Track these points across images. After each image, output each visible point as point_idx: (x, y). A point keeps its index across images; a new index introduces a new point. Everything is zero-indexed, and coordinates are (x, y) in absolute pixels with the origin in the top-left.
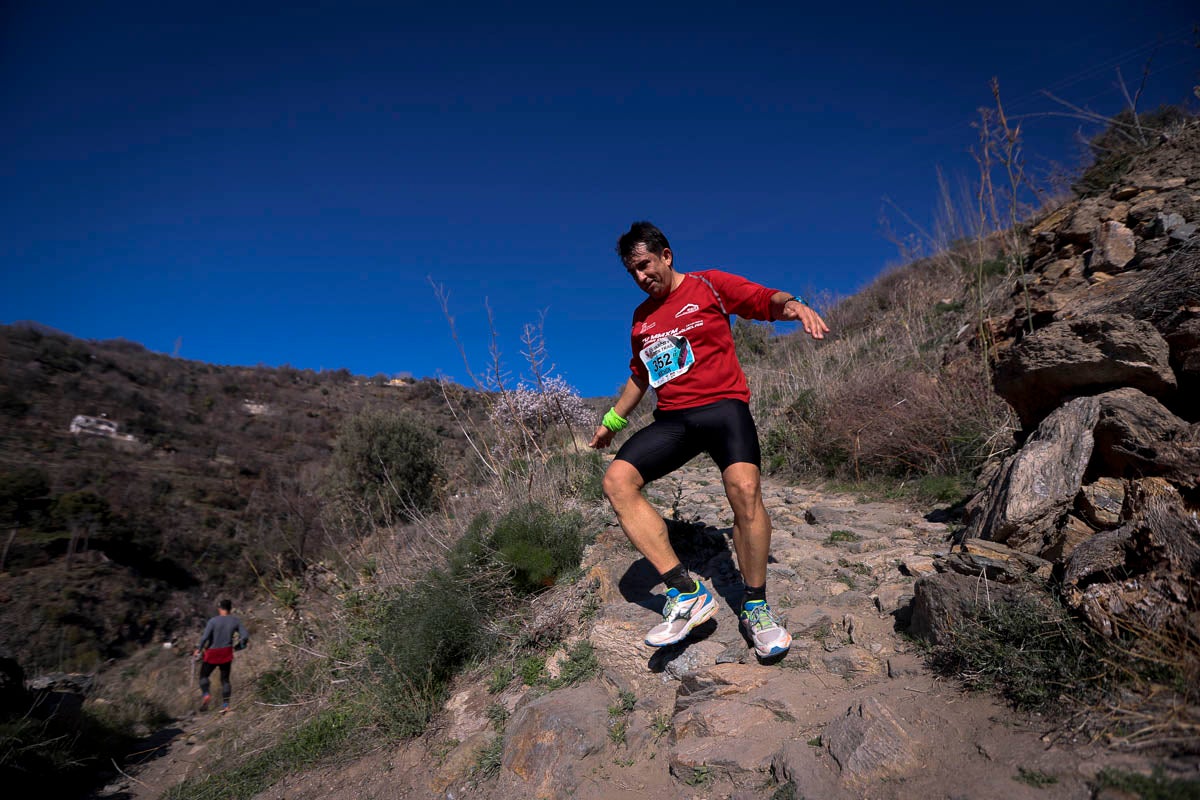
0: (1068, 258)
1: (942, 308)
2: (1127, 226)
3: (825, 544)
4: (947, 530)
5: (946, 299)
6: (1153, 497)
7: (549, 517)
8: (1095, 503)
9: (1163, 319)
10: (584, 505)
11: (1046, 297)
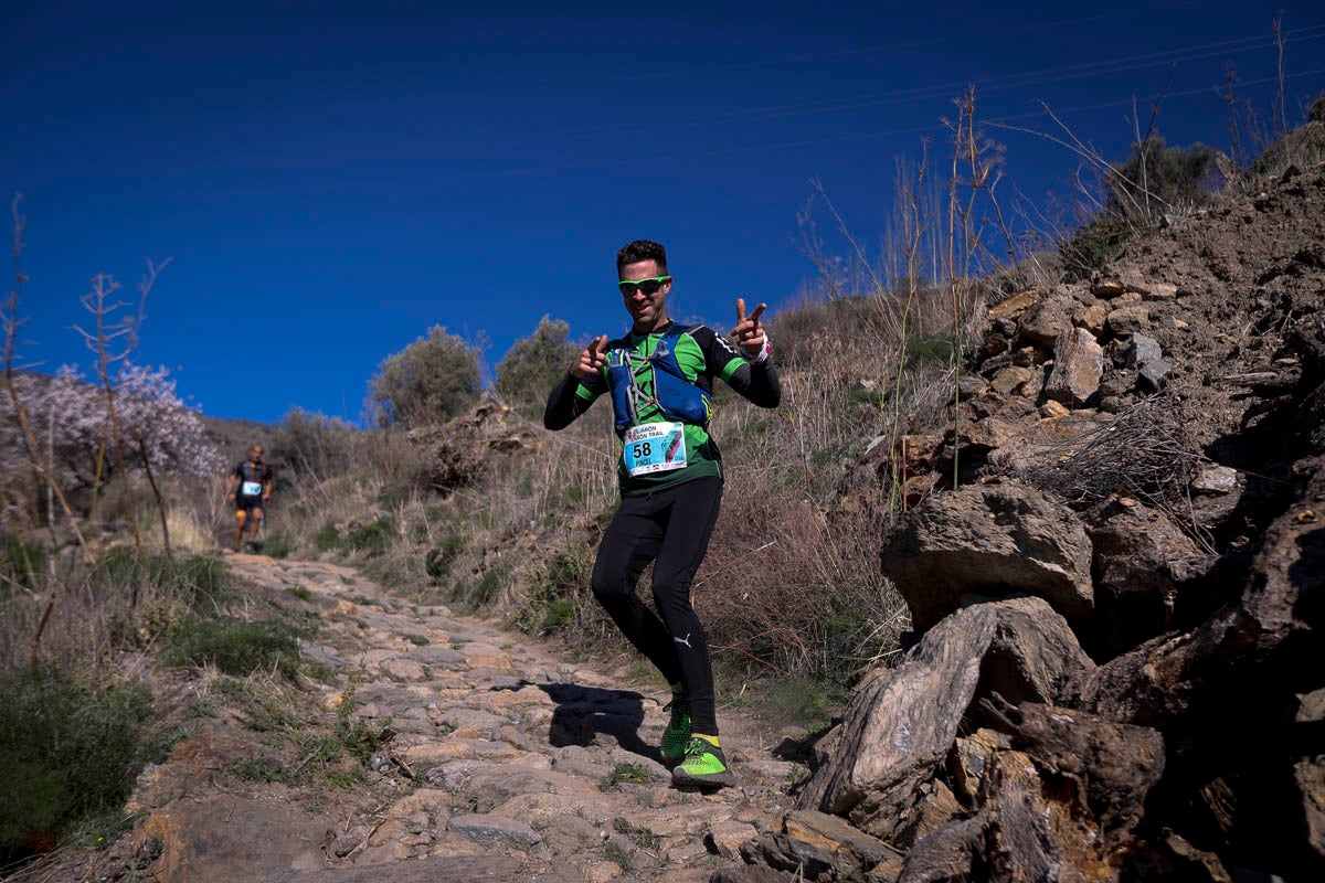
0: (1026, 366)
1: (858, 394)
2: (1098, 342)
3: (601, 788)
4: (789, 777)
5: (867, 379)
6: (1010, 780)
7: (73, 696)
8: (967, 767)
9: (1094, 505)
10: (161, 673)
11: (986, 423)
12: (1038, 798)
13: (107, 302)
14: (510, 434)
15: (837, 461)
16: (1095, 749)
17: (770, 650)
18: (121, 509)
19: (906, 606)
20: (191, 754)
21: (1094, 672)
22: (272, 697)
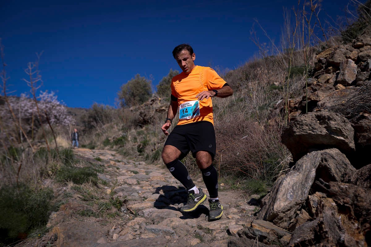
0: (330, 73)
1: (273, 87)
2: (355, 63)
4: (254, 211)
5: (276, 82)
6: (327, 207)
7: (30, 192)
8: (313, 204)
9: (354, 117)
10: (56, 184)
11: (316, 93)
12: (337, 213)
13: (33, 71)
14: (161, 107)
15: (267, 109)
16: (356, 196)
17: (247, 170)
18: (43, 136)
19: (291, 154)
20: (65, 209)
21: (356, 172)
22: (90, 191)
